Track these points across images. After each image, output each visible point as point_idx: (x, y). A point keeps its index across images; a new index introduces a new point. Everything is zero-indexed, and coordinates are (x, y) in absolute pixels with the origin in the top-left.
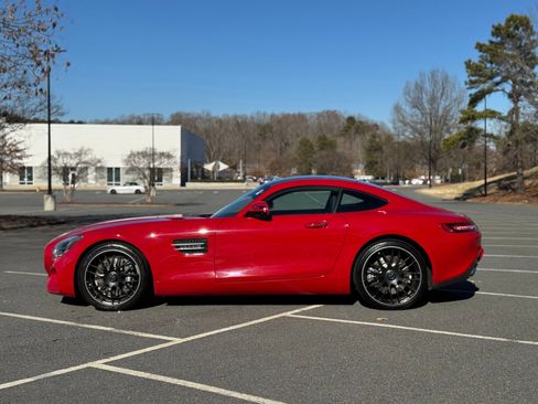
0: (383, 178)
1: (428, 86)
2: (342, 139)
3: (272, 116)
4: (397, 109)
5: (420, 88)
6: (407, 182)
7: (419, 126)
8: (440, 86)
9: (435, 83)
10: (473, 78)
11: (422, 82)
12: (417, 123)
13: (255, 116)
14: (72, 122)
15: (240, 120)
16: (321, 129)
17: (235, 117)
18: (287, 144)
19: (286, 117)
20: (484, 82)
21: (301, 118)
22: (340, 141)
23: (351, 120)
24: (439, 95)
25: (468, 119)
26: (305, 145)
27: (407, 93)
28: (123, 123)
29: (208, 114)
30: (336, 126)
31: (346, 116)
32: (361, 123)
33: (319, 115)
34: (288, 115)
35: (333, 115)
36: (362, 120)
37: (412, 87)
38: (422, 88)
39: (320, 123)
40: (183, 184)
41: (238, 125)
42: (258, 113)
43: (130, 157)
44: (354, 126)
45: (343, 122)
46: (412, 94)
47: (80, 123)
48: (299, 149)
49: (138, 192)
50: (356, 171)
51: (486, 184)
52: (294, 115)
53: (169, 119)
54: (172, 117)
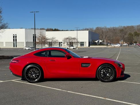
3: (124, 27)
14: (71, 30)
15: (115, 28)
17: (113, 28)
18: (125, 35)
19: (128, 27)
21: (132, 27)
26: (130, 35)
28: (84, 30)
29: (106, 27)
40: (89, 46)
41: (114, 30)
42: (120, 26)
48: (128, 36)
49: (74, 48)
52: (130, 26)
53: (95, 29)
54: (96, 28)
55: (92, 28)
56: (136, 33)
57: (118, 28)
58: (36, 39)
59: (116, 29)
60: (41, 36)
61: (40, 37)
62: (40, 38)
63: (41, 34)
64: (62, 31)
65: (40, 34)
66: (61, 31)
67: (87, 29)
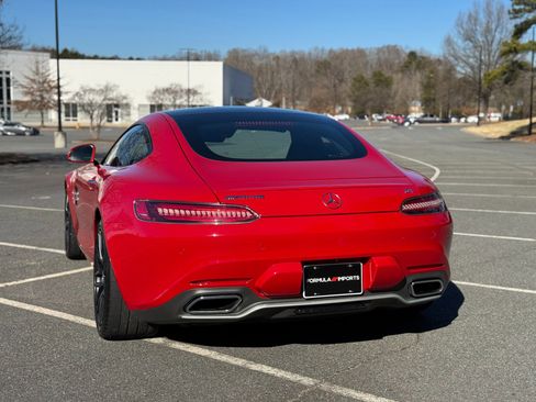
0: (432, 116)
1: (482, 18)
2: (400, 75)
3: (331, 51)
4: (449, 42)
5: (473, 19)
6: (463, 120)
7: (471, 60)
8: (494, 17)
9: (489, 14)
10: (517, 7)
11: (477, 12)
12: (469, 57)
13: (313, 52)
14: (131, 59)
15: (297, 56)
16: (380, 65)
17: (293, 53)
18: (341, 81)
20: (530, 11)
21: (361, 53)
22: (397, 77)
23: (412, 55)
24: (493, 26)
25: (510, 52)
26: (360, 81)
27: (459, 24)
29: (265, 51)
30: (397, 61)
31: (408, 51)
32: (423, 58)
33: (380, 50)
34: (347, 50)
35: (394, 50)
36: (425, 55)
37: (466, 19)
38: (476, 20)
39: (379, 59)
41: (295, 61)
43: (155, 93)
44: (414, 61)
45: (404, 56)
46: (465, 26)
47: (138, 59)
48: (354, 85)
50: (413, 108)
51: (531, 124)
52: (353, 51)
53: (226, 56)
54: (230, 53)
55: (212, 52)
56: (381, 75)
57: (310, 54)
58: (12, 88)
59: (302, 59)
60: (36, 77)
61: (33, 81)
62: (35, 86)
63: (37, 69)
64: (96, 58)
65: (34, 69)
66: (89, 58)
67: (196, 54)
